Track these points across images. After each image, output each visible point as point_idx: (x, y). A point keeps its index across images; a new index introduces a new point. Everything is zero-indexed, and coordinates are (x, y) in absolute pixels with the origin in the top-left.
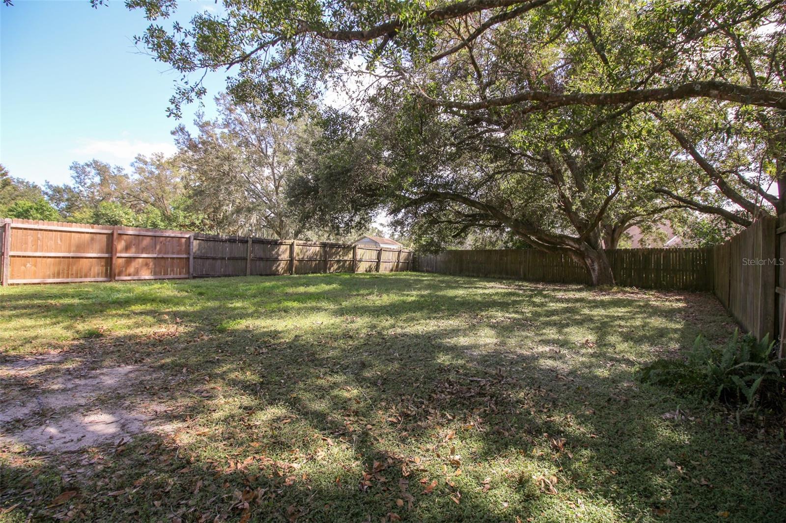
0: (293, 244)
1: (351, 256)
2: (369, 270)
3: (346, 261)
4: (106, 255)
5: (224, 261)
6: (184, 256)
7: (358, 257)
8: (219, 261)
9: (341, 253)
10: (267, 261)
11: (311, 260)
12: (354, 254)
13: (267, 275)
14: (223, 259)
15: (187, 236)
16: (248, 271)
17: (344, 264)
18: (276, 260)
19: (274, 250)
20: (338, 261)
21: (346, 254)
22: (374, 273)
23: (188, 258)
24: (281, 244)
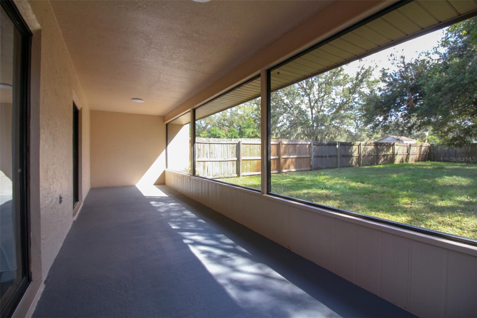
0: (360, 144)
1: (391, 151)
2: (402, 161)
3: (388, 155)
4: (277, 157)
5: (326, 158)
6: (308, 156)
7: (396, 152)
8: (324, 158)
9: (385, 150)
10: (347, 157)
11: (369, 155)
12: (394, 150)
13: (347, 167)
14: (326, 157)
15: (309, 143)
16: (339, 164)
17: (387, 157)
18: (351, 156)
19: (350, 149)
20: (384, 156)
21: (388, 150)
22: (405, 163)
23: (310, 157)
24: (353, 145)
